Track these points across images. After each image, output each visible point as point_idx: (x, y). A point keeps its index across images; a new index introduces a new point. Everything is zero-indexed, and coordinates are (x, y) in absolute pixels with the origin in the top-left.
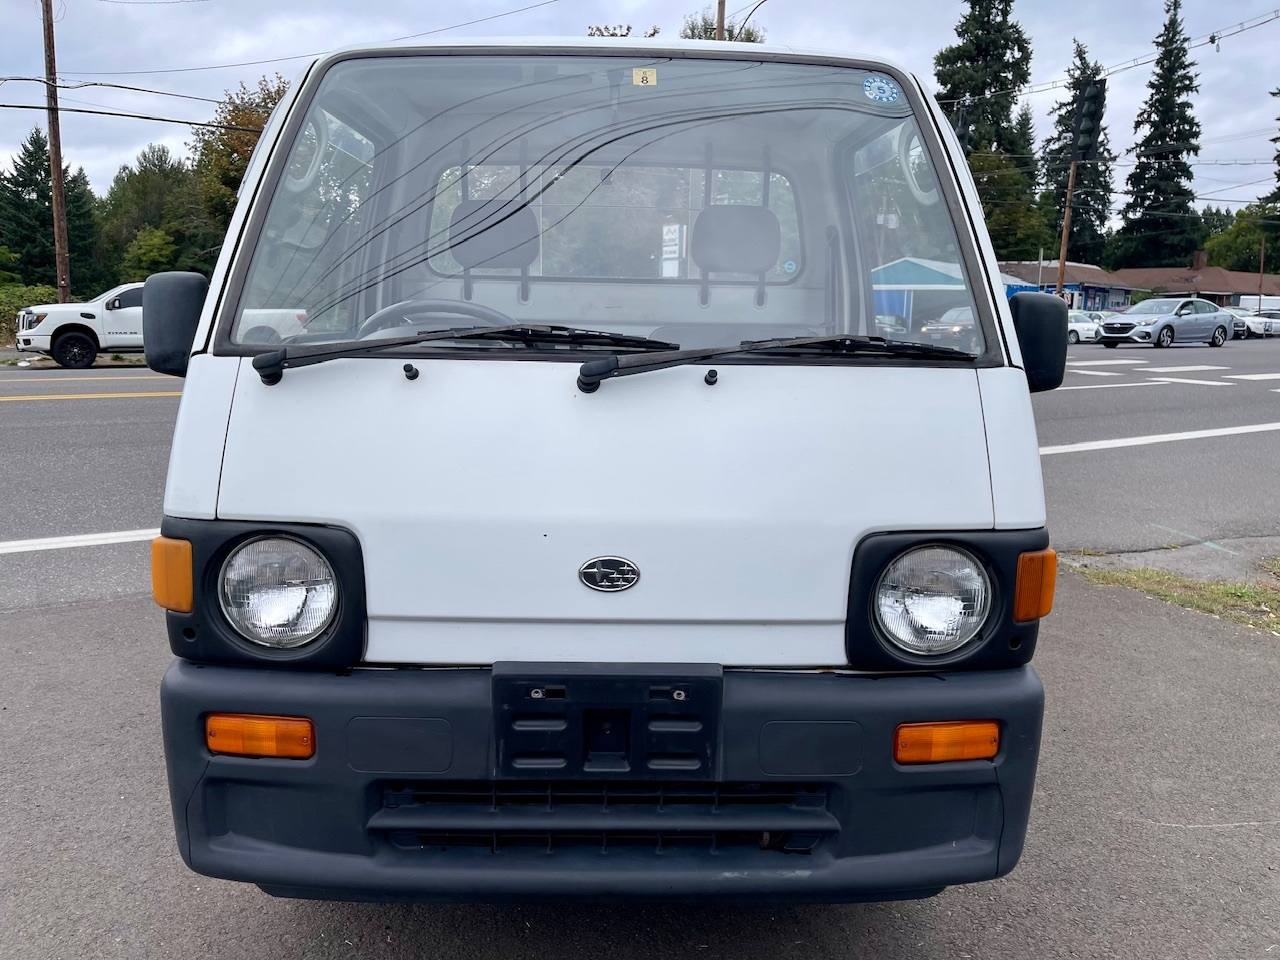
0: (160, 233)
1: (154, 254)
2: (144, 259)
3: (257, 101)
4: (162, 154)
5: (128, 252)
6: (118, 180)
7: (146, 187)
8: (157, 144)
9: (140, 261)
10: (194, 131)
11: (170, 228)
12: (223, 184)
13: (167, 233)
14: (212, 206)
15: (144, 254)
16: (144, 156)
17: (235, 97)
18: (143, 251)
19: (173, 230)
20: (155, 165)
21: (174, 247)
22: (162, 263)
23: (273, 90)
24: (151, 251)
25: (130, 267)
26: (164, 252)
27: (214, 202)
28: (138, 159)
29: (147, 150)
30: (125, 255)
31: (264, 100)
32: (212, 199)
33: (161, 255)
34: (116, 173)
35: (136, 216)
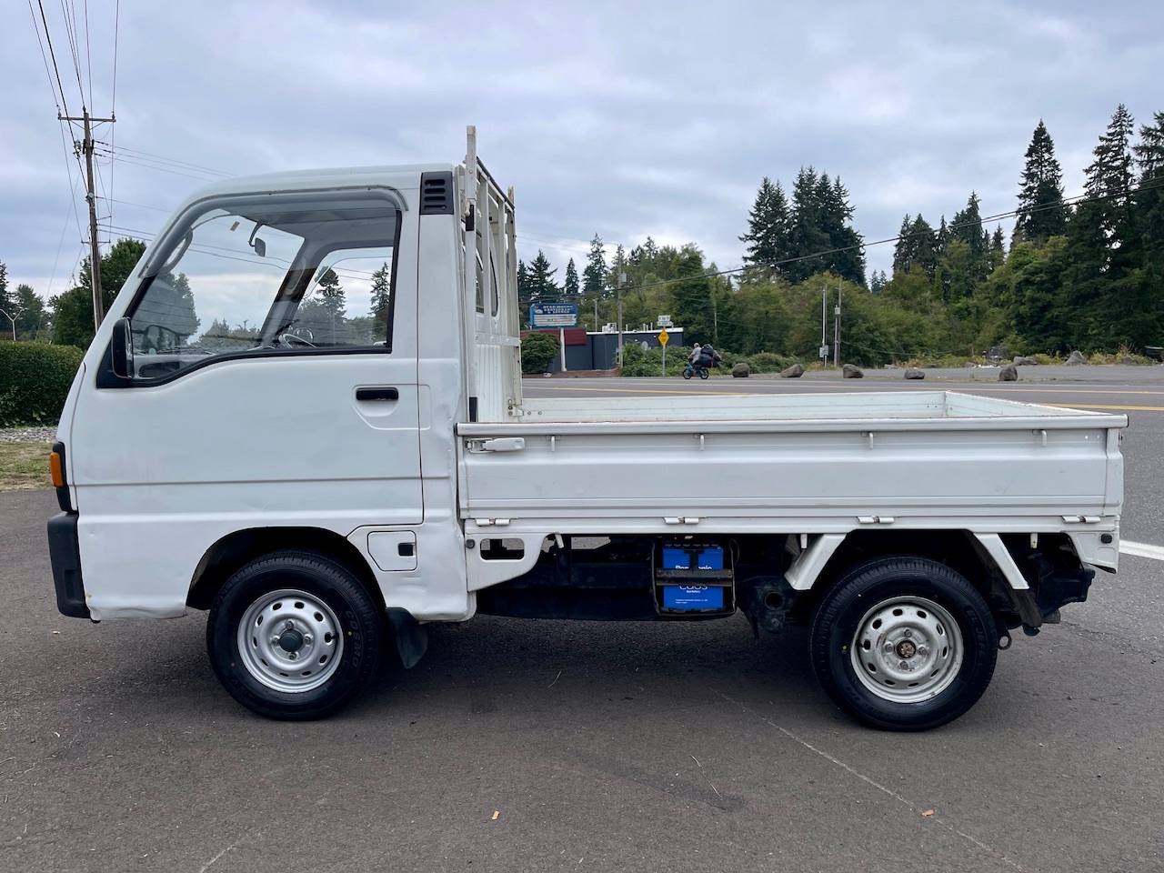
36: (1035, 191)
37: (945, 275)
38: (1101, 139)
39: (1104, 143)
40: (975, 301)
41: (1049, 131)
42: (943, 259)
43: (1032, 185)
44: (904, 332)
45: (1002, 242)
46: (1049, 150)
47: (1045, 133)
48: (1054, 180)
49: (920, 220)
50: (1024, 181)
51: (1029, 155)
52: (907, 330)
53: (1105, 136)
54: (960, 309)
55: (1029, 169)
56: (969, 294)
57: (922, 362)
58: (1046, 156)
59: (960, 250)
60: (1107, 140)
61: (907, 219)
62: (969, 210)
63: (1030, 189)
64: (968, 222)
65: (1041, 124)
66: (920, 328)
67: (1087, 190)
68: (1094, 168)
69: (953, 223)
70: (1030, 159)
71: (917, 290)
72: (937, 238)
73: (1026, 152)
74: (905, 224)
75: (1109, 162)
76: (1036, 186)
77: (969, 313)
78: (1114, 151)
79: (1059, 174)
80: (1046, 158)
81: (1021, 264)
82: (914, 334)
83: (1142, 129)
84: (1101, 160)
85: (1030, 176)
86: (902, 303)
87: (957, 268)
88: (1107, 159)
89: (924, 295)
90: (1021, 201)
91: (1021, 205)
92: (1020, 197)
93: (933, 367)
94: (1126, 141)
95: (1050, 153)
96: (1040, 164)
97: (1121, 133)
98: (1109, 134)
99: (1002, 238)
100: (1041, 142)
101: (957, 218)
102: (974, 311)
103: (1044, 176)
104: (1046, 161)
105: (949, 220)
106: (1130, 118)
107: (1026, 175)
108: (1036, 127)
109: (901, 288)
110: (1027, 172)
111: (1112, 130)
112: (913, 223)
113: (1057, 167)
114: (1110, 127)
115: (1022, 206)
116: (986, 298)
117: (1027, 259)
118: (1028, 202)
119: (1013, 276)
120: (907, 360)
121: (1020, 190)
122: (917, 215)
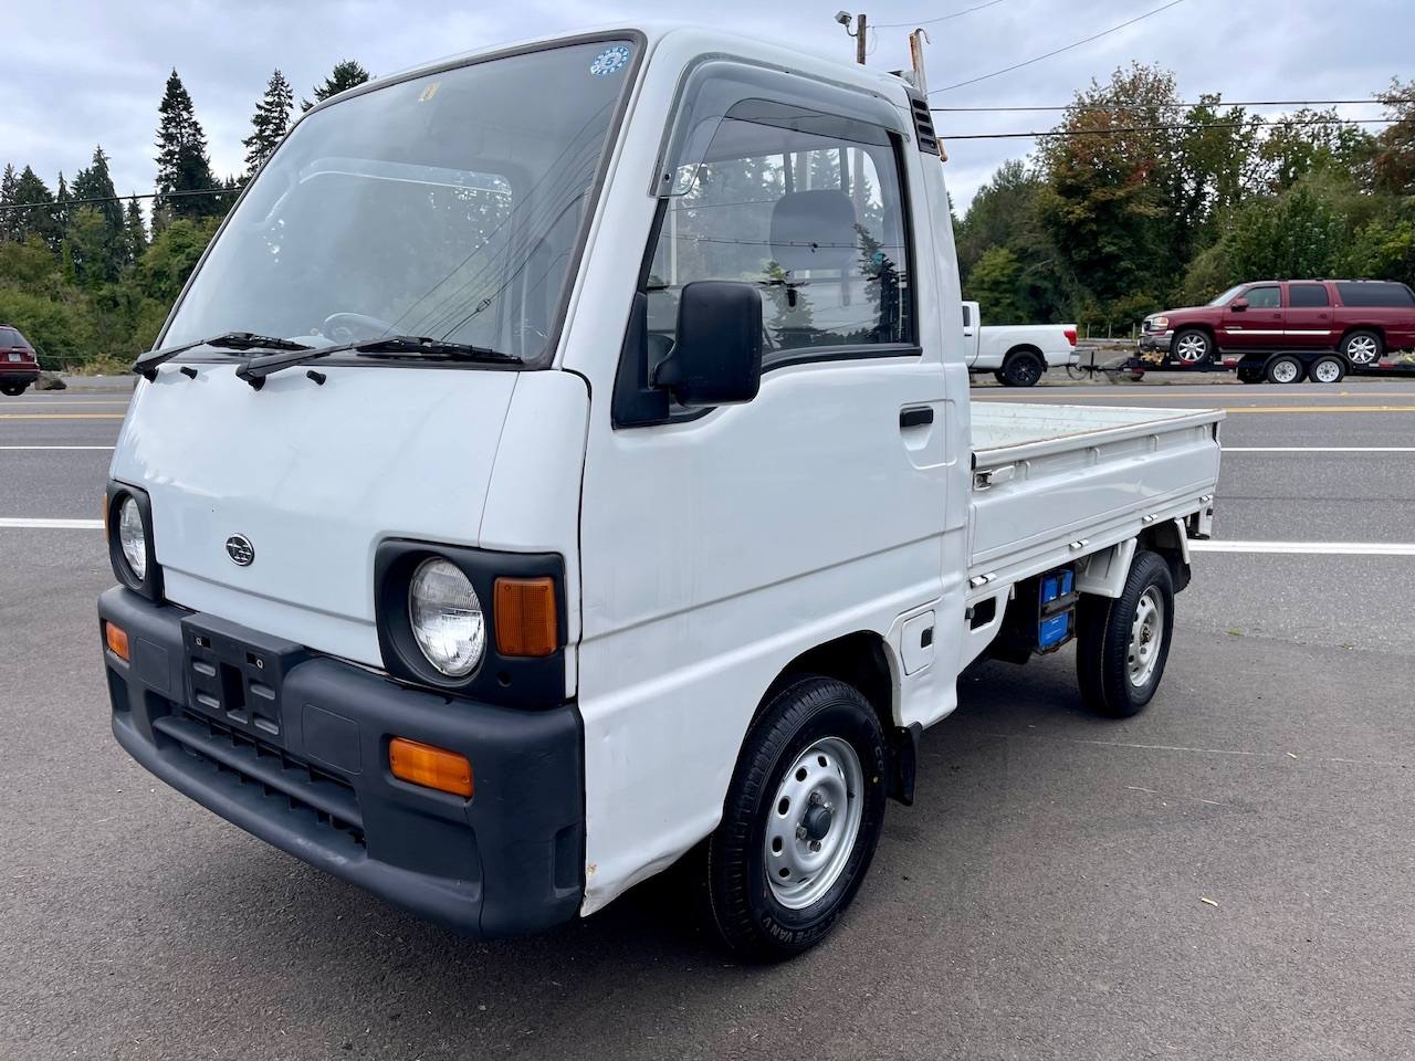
0: (1004, 252)
1: (997, 273)
2: (986, 279)
3: (1109, 96)
4: (1016, 170)
5: (972, 274)
6: (976, 201)
7: (997, 206)
8: (1012, 161)
9: (983, 282)
10: (1038, 141)
11: (1015, 245)
12: (1059, 193)
13: (1011, 252)
14: (1045, 219)
15: (987, 275)
16: (1000, 173)
17: (1085, 96)
18: (986, 272)
19: (1018, 247)
20: (1009, 182)
21: (1017, 265)
22: (1003, 282)
23: (1128, 80)
24: (994, 271)
25: (973, 289)
26: (1005, 272)
27: (1048, 213)
28: (993, 177)
29: (1003, 167)
30: (970, 277)
31: (1116, 94)
32: (1046, 210)
33: (1003, 275)
34: (975, 194)
35: (984, 236)
36: (177, 156)
37: (75, 251)
38: (259, 107)
39: (262, 112)
40: (124, 289)
41: (186, 85)
42: (70, 231)
43: (172, 148)
44: (41, 327)
45: (141, 216)
46: (188, 107)
47: (180, 86)
48: (198, 147)
49: (28, 175)
50: (161, 141)
51: (163, 110)
52: (44, 325)
53: (262, 104)
54: (104, 298)
55: (165, 128)
56: (113, 279)
57: (106, 368)
58: (185, 115)
59: (93, 221)
60: (266, 110)
61: (9, 171)
62: (95, 169)
63: (170, 153)
64: (96, 184)
65: (175, 74)
66: (63, 322)
67: (249, 165)
68: (254, 141)
69: (76, 183)
70: (166, 115)
71: (40, 270)
72: (56, 201)
73: (160, 106)
74: (8, 177)
75: (270, 136)
76: (177, 150)
77: (116, 304)
78: (275, 124)
79: (203, 140)
80: (185, 117)
81: (180, 246)
82: (55, 329)
83: (304, 104)
84: (262, 131)
85: (169, 138)
86: (21, 285)
87: (92, 244)
88: (267, 133)
89: (52, 276)
90: (162, 167)
91: (161, 171)
92: (159, 160)
93: (123, 373)
94: (287, 115)
95: (189, 113)
96: (178, 124)
97: (280, 104)
98: (267, 103)
99: (140, 212)
100: (176, 99)
101: (80, 177)
102: (123, 301)
103: (185, 139)
104: (186, 121)
105: (71, 179)
106: (289, 89)
107: (163, 135)
108: (169, 76)
109: (18, 266)
110: (163, 132)
111: (270, 99)
112: (20, 177)
113: (198, 130)
114: (267, 95)
115: (163, 174)
116: (138, 285)
117: (187, 241)
118: (170, 169)
119: (174, 261)
120: (83, 365)
121: (159, 153)
122: (24, 167)
